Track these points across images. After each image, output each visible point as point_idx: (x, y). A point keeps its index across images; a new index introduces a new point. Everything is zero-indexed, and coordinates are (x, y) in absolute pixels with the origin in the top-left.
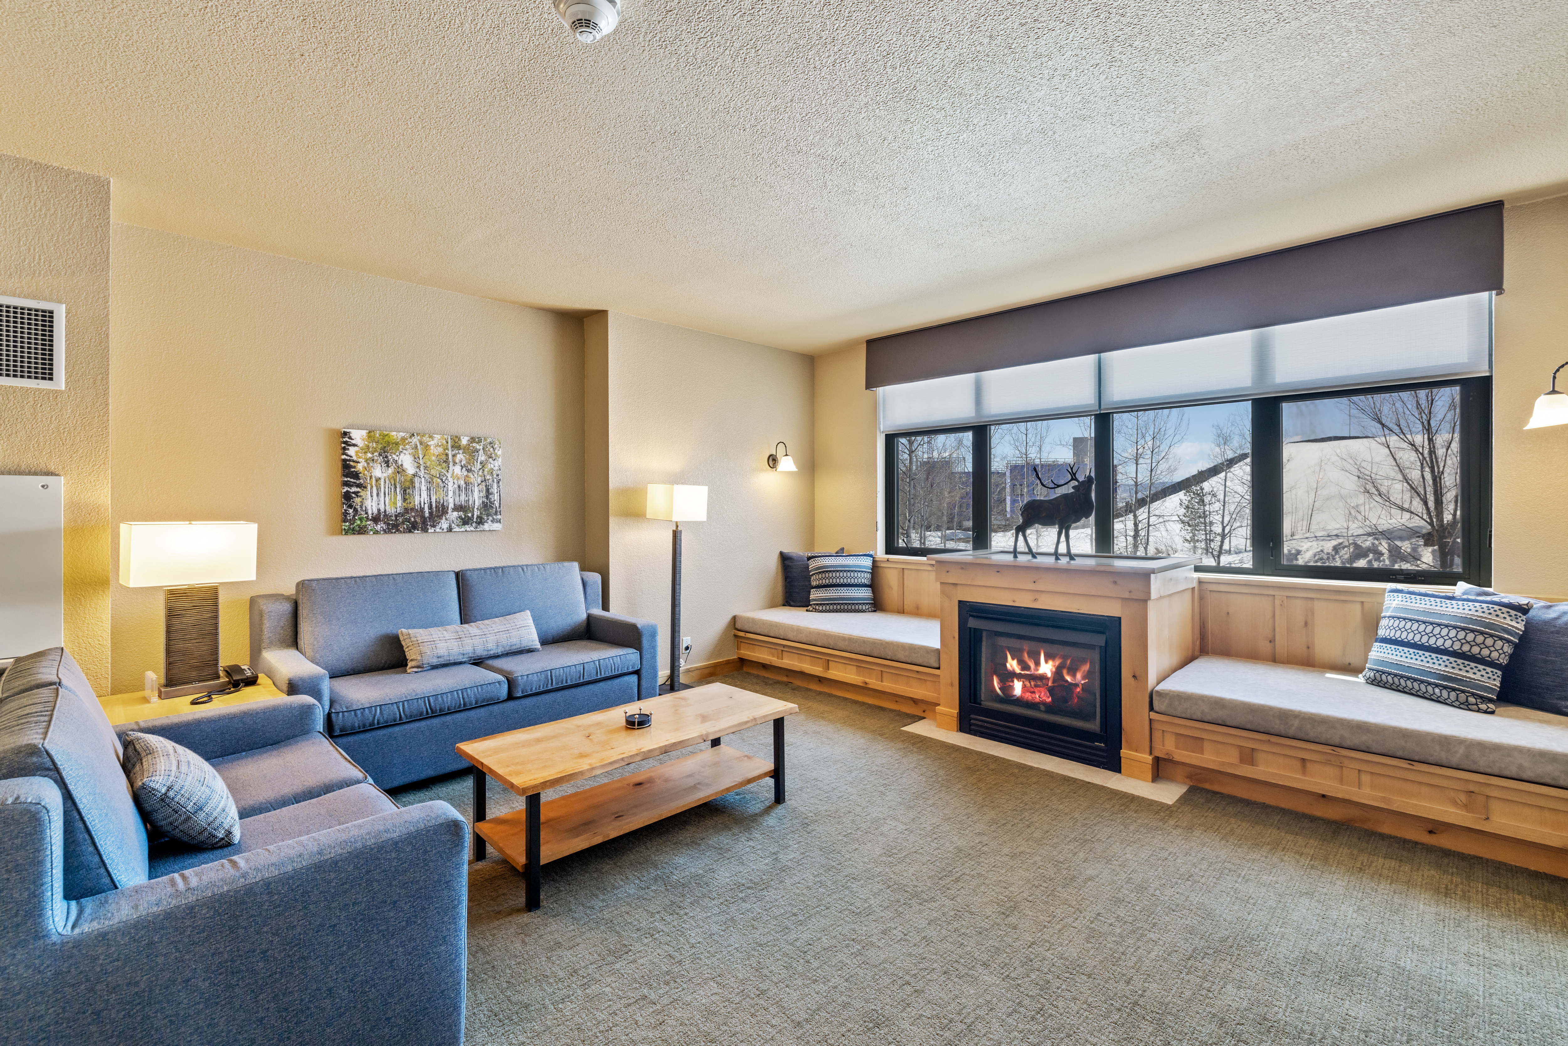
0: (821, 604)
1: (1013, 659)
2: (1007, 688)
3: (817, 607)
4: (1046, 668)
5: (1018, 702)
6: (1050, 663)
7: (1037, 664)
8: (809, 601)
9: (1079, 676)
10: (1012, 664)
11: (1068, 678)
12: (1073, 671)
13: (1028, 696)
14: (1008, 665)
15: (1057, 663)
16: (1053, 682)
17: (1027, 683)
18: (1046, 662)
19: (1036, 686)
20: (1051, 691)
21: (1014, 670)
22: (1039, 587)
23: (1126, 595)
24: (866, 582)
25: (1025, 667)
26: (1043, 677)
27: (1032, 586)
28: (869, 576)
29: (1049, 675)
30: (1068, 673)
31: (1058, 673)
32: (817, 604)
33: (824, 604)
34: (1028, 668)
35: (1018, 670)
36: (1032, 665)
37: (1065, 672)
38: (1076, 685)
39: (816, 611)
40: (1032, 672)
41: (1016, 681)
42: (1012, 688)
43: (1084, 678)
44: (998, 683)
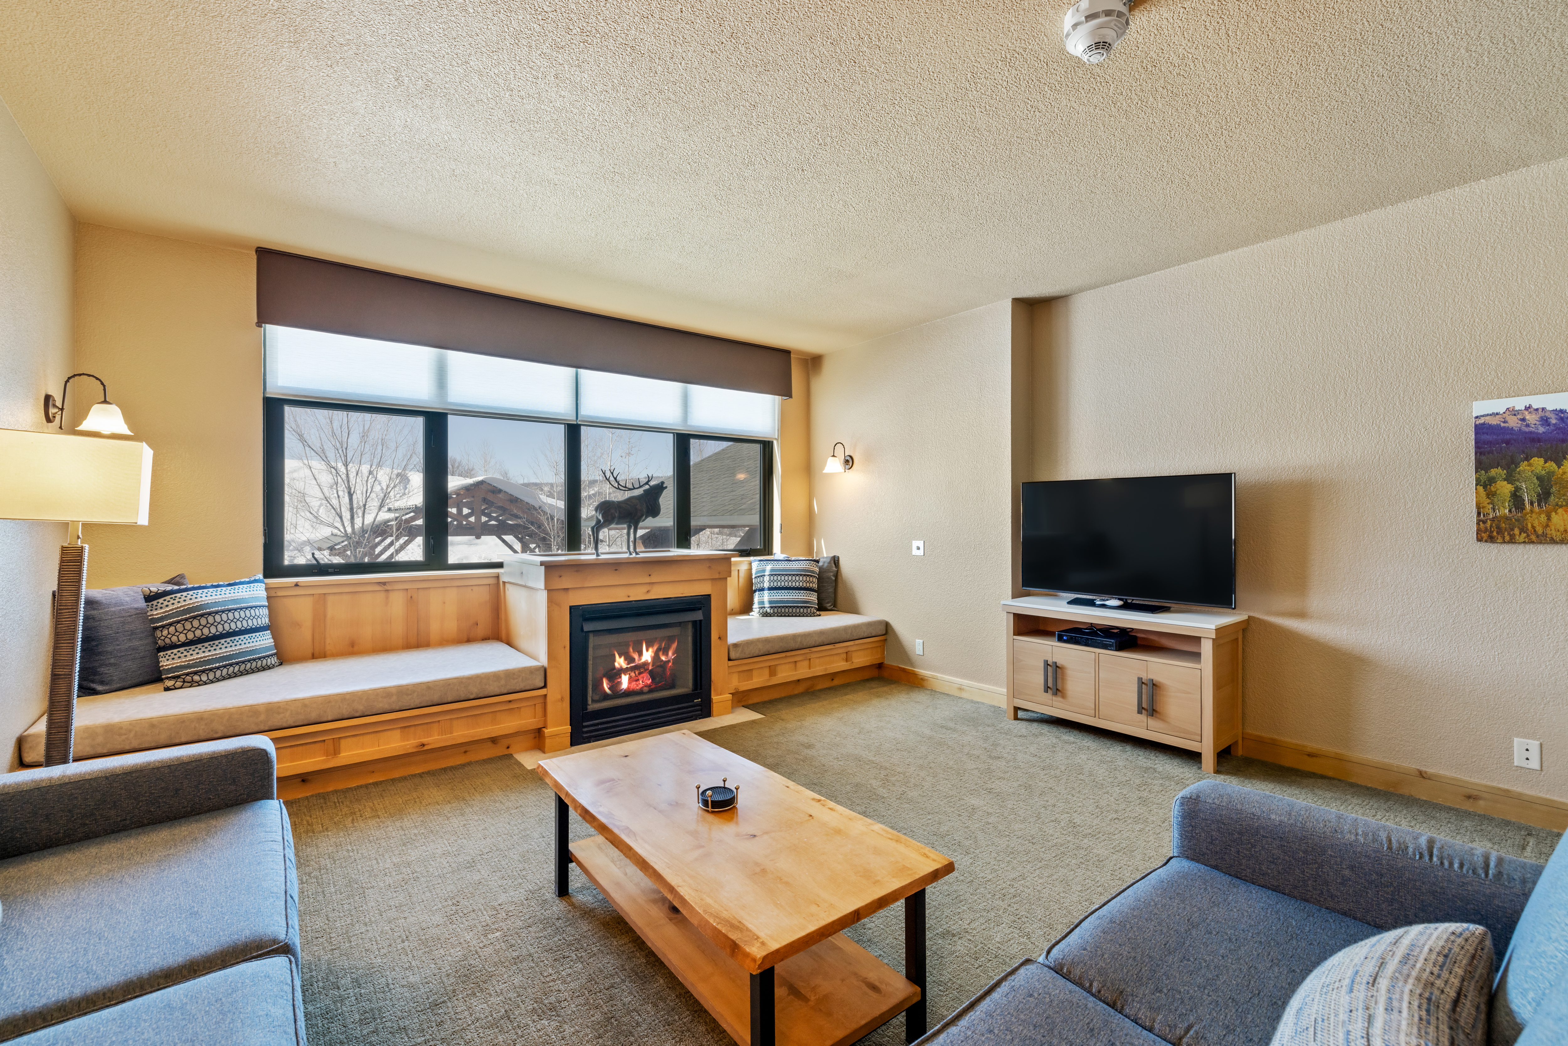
0: (203, 671)
1: (620, 657)
2: (614, 686)
3: (196, 678)
4: (647, 656)
5: (628, 693)
6: (650, 650)
7: (640, 654)
8: (160, 673)
9: (670, 653)
10: (620, 662)
11: (663, 658)
12: (666, 653)
13: (634, 686)
14: (617, 665)
15: (655, 648)
16: (653, 666)
17: (633, 674)
18: (647, 650)
19: (640, 674)
20: (652, 674)
21: (621, 667)
22: (654, 579)
23: (717, 576)
24: (266, 621)
25: (630, 660)
26: (646, 664)
27: (647, 580)
28: (266, 611)
29: (650, 660)
30: (663, 654)
31: (656, 657)
32: (195, 673)
33: (211, 670)
34: (633, 660)
35: (624, 666)
36: (636, 656)
37: (661, 653)
38: (669, 661)
39: (193, 684)
40: (637, 662)
41: (623, 676)
42: (620, 683)
43: (673, 654)
44: (607, 684)
